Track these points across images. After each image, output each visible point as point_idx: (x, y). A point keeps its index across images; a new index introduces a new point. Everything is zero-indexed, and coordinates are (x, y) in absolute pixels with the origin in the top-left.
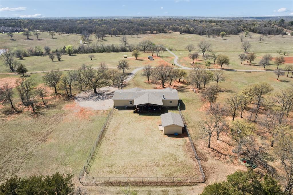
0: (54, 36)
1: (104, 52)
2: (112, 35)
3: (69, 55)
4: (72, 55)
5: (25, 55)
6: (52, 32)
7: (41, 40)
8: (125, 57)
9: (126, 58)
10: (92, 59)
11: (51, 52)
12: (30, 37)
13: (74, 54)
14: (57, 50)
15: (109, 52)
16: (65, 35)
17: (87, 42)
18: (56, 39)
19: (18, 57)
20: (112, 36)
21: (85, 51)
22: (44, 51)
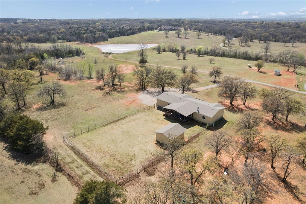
0: (200, 37)
1: (234, 57)
2: (262, 40)
3: (198, 55)
4: (201, 56)
5: (164, 51)
6: (202, 32)
7: (188, 39)
8: (249, 67)
9: (251, 67)
10: (212, 62)
11: (185, 51)
12: (180, 36)
13: (203, 56)
14: (191, 50)
15: (239, 59)
16: (211, 36)
17: (227, 46)
18: (201, 39)
19: (158, 51)
20: (261, 42)
21: (216, 54)
22: (180, 49)
